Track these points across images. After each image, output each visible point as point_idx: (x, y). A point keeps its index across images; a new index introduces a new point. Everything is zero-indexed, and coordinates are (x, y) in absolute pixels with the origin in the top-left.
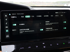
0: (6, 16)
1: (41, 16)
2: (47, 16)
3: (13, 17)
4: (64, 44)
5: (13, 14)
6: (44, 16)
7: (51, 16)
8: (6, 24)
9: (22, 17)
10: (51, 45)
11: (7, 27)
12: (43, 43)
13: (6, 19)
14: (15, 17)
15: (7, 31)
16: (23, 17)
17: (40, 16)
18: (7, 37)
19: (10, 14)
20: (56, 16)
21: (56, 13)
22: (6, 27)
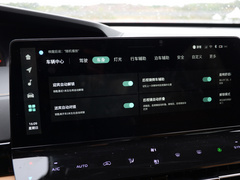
0: (28, 57)
1: (144, 58)
2: (164, 58)
3: (53, 62)
4: (219, 150)
5: (53, 52)
6: (156, 58)
7: (179, 57)
8: (29, 84)
9: (81, 60)
10: (178, 155)
11: (31, 96)
12: (152, 150)
13: (29, 70)
14: (58, 61)
15: (32, 108)
16: (86, 60)
17: (141, 59)
18: (32, 130)
19: (41, 53)
20: (193, 57)
21: (194, 47)
22: (29, 96)
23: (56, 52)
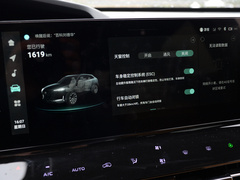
23: (44, 36)
